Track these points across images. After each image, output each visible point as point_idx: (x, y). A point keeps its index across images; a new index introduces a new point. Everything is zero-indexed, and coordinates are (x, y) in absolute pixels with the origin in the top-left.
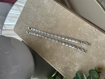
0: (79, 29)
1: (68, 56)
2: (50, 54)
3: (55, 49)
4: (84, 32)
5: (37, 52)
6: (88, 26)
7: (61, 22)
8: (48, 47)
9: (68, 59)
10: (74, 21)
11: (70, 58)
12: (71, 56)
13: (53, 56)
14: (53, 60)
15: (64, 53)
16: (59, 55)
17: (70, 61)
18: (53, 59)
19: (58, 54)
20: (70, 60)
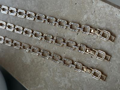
0: (85, 17)
1: (65, 77)
2: (31, 75)
3: (41, 64)
4: (96, 22)
5: (10, 73)
6: (104, 7)
7: (47, 8)
8: (27, 61)
9: (67, 82)
10: (72, 2)
11: (70, 81)
12: (73, 77)
13: (38, 79)
14: (39, 87)
15: (58, 71)
16: (49, 75)
17: (71, 87)
18: (38, 85)
19: (47, 74)
20: (70, 85)
